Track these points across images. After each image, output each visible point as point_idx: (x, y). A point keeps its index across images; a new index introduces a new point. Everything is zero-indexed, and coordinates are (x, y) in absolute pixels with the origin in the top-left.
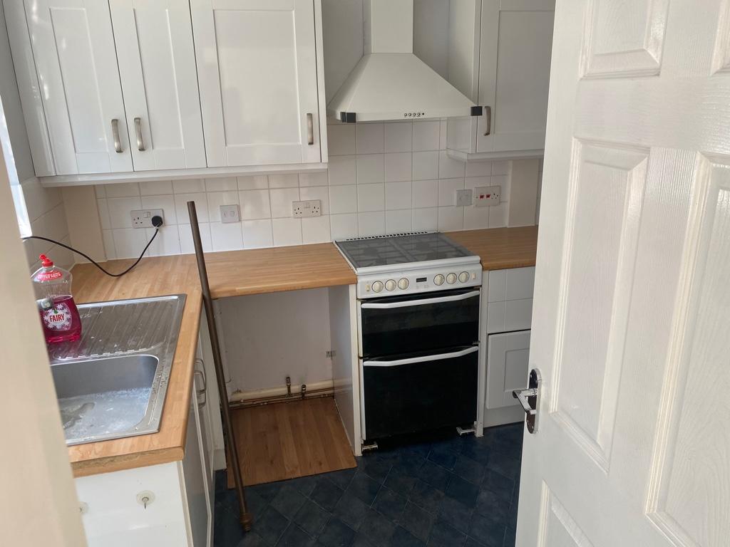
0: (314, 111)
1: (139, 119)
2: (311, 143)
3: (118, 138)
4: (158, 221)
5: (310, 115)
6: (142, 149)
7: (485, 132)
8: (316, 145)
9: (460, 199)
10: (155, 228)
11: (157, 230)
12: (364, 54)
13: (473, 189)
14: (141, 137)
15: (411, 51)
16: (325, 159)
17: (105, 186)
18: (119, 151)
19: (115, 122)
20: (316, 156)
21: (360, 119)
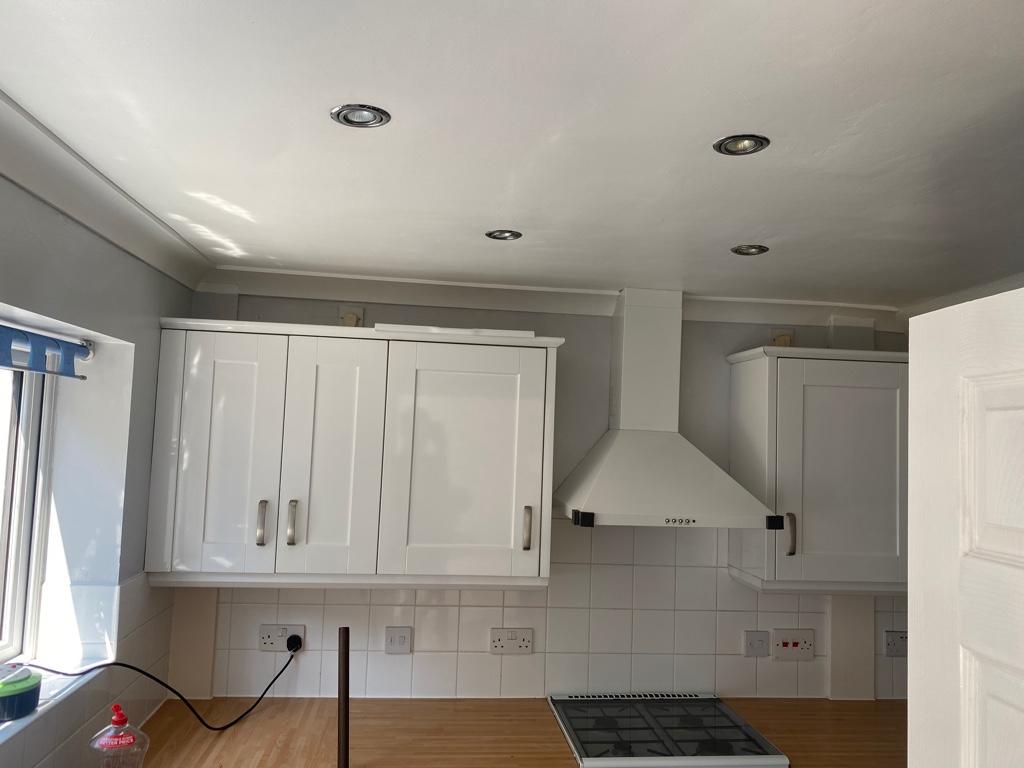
0: (535, 503)
1: (296, 501)
2: (527, 548)
3: (263, 523)
4: (295, 643)
5: (529, 509)
6: (292, 543)
7: (788, 551)
8: (534, 551)
9: (750, 645)
10: (289, 653)
11: (292, 657)
12: (610, 429)
13: (771, 631)
14: (294, 525)
15: (677, 430)
16: (546, 571)
17: (232, 589)
18: (261, 543)
19: (264, 503)
20: (532, 568)
21: (599, 521)
